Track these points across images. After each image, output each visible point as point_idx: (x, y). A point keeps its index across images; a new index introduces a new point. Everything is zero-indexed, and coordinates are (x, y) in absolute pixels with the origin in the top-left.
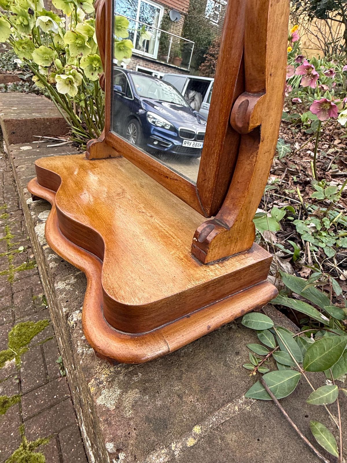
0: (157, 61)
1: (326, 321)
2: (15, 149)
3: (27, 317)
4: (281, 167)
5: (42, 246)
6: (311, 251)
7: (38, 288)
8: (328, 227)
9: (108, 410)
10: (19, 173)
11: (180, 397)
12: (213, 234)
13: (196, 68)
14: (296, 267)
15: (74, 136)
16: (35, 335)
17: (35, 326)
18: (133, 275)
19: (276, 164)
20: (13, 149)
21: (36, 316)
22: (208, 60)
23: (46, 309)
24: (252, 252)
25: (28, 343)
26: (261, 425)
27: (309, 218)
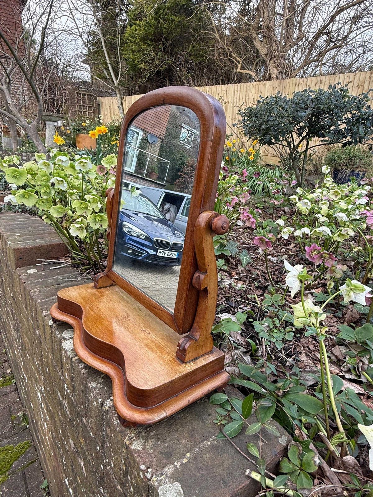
0: (134, 174)
1: (265, 392)
2: (23, 273)
3: (5, 440)
4: (245, 274)
5: (72, 358)
6: (266, 346)
7: (17, 406)
8: (278, 325)
9: (139, 451)
10: (34, 297)
11: (178, 440)
12: (188, 344)
13: (171, 182)
14: (254, 359)
15: (73, 258)
16: (16, 460)
17: (15, 450)
18: (144, 373)
19: (242, 271)
20: (22, 273)
21: (16, 438)
22: (183, 178)
23: (27, 428)
24: (213, 353)
25: (7, 470)
26: (222, 450)
27: (264, 319)
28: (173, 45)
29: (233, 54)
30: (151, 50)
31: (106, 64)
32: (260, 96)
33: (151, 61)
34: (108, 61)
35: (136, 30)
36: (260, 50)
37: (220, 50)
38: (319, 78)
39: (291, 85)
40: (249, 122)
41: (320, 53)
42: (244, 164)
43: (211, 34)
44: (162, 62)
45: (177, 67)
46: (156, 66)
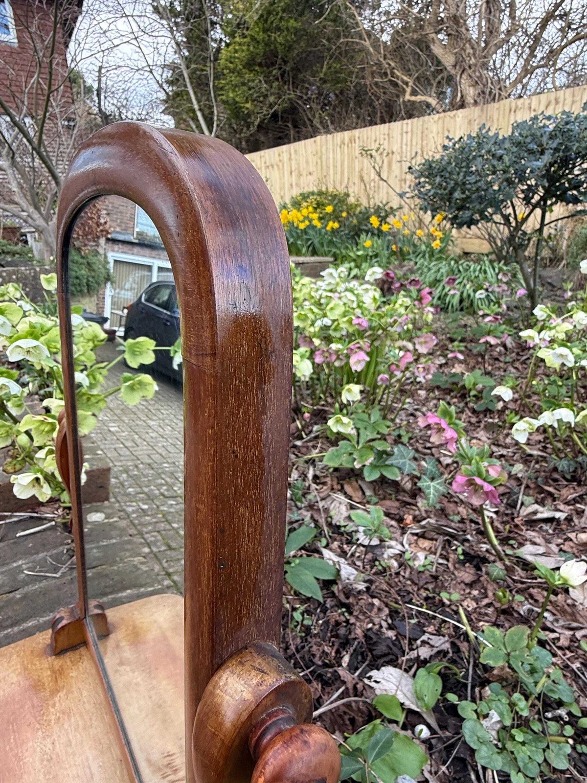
4: (433, 521)
27: (487, 694)
28: (297, 70)
29: (396, 71)
30: (260, 81)
31: (194, 111)
32: (448, 137)
33: (262, 99)
34: (196, 107)
35: (236, 51)
36: (442, 60)
37: (374, 68)
38: (552, 96)
39: (502, 112)
40: (428, 187)
41: (551, 52)
42: (424, 256)
43: (357, 43)
44: (280, 98)
45: (305, 104)
46: (271, 106)
